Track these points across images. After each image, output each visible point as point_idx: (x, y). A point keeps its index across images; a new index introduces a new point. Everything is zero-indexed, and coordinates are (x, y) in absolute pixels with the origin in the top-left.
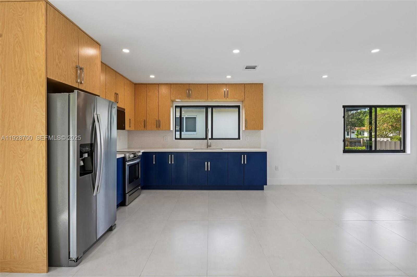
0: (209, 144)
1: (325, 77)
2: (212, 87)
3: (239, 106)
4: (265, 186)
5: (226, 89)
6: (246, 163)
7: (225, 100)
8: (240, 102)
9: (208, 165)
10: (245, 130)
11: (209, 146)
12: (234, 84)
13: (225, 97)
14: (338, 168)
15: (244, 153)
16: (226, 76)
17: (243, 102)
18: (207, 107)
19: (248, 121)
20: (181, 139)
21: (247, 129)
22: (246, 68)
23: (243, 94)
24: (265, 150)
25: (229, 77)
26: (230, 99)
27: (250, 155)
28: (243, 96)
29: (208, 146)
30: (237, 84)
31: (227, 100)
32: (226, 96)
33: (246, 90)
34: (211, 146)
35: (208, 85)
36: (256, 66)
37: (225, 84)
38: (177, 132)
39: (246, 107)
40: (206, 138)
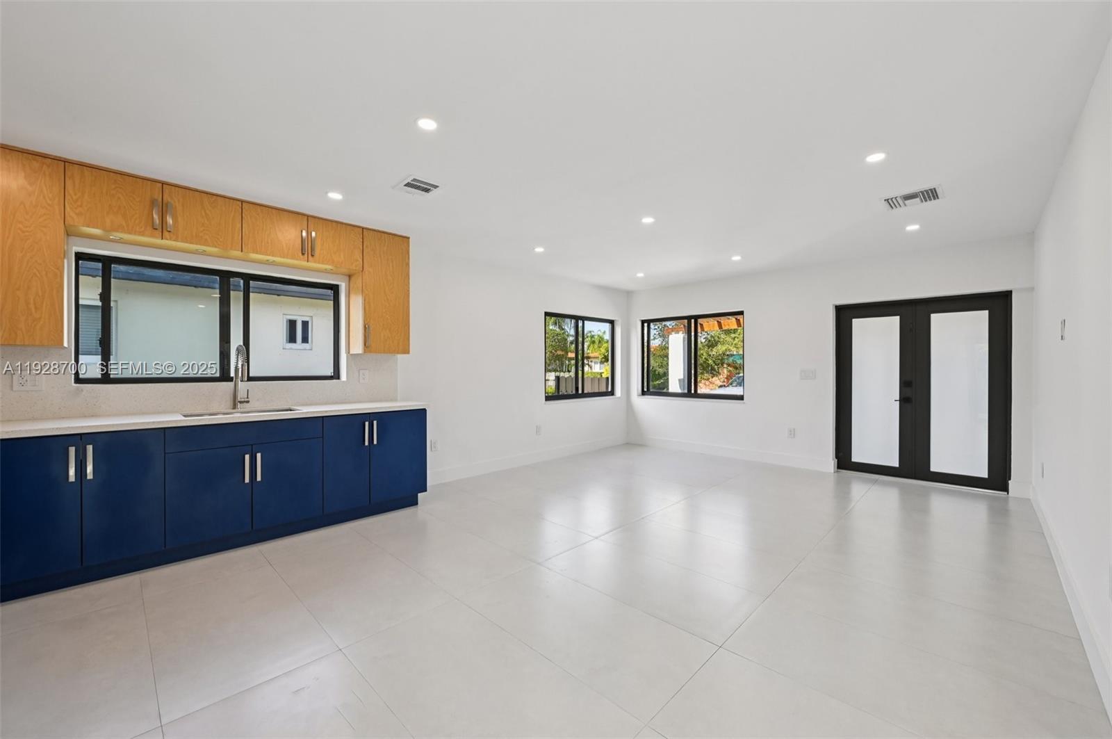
0: (241, 395)
1: (539, 250)
2: (258, 214)
3: (337, 286)
4: (420, 495)
5: (309, 233)
6: (375, 442)
7: (305, 264)
8: (343, 275)
9: (254, 467)
10: (365, 352)
11: (241, 402)
12: (332, 221)
13: (303, 254)
14: (538, 430)
15: (370, 416)
16: (327, 193)
17: (350, 276)
18: (225, 276)
19: (371, 329)
20: (106, 379)
21: (370, 352)
22: (408, 185)
23: (358, 255)
24: (422, 403)
25: (335, 196)
26: (319, 263)
27: (384, 418)
28: (357, 260)
29: (235, 403)
30: (342, 223)
31: (312, 264)
32: (307, 249)
33: (367, 247)
34: (248, 402)
35: (243, 205)
36: (436, 187)
37: (303, 215)
38: (81, 354)
39: (367, 292)
40: (225, 376)
